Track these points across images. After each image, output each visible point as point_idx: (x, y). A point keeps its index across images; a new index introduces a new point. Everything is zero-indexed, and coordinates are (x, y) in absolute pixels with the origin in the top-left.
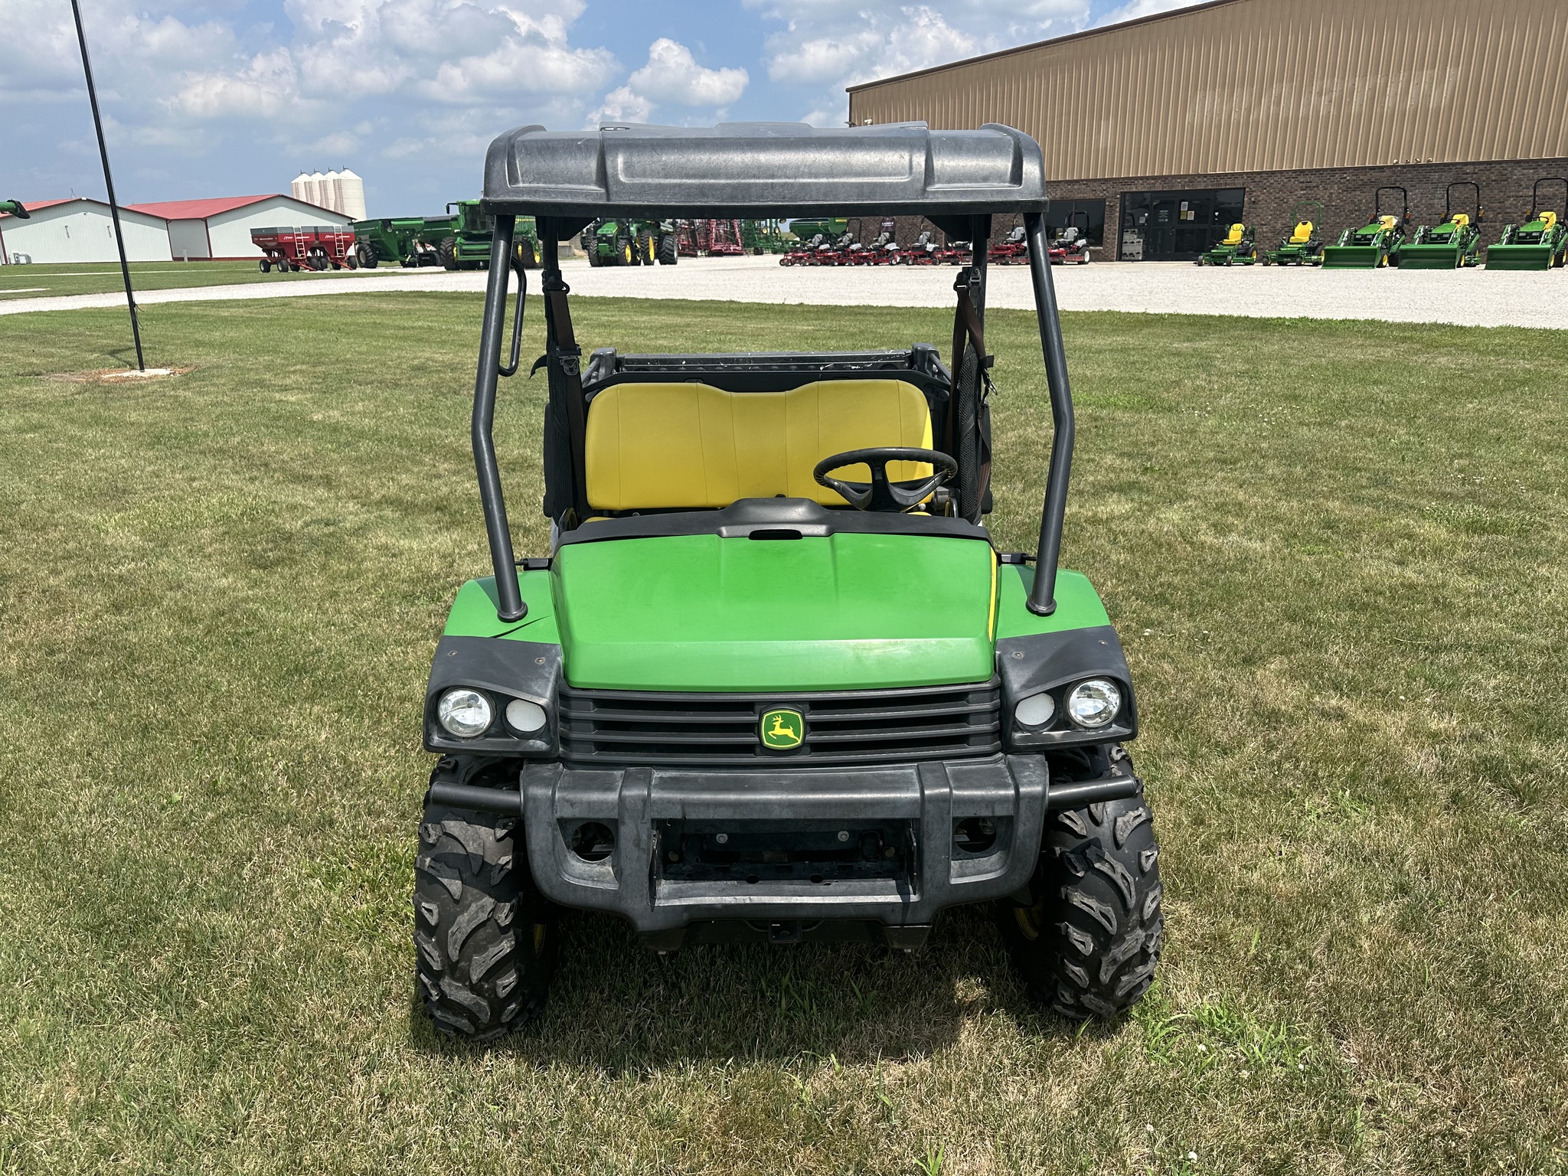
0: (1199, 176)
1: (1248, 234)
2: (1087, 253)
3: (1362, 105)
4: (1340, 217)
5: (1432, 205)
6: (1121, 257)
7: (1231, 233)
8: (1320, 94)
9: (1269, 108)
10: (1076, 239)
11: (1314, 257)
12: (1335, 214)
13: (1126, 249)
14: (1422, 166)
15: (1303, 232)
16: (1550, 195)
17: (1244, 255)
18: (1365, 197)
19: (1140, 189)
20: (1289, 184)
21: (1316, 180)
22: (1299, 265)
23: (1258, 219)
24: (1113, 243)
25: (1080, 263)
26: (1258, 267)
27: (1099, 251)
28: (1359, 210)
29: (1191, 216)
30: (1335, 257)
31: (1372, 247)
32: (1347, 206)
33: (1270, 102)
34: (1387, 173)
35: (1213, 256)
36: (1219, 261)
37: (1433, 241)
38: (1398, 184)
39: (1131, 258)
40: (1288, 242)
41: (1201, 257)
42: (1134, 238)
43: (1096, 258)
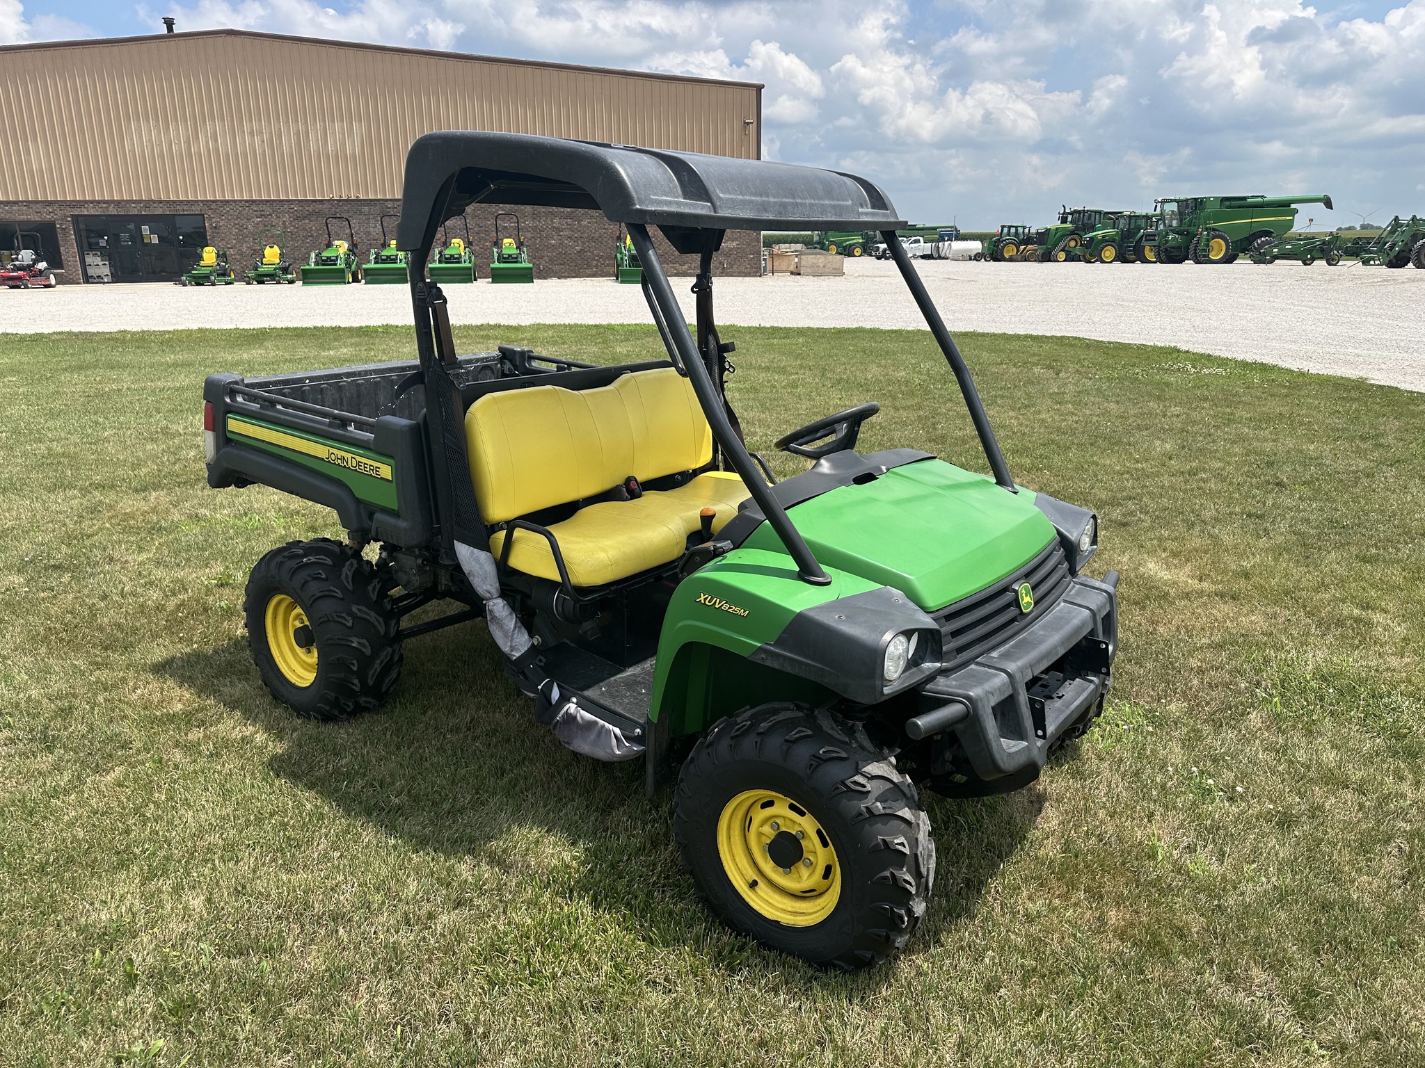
0: (154, 202)
1: (221, 256)
2: (52, 276)
3: (291, 147)
4: (297, 241)
5: (369, 232)
6: (88, 279)
7: (205, 255)
8: (252, 134)
9: (207, 142)
10: (35, 262)
11: (290, 276)
12: (293, 239)
13: (90, 272)
14: (353, 200)
15: (272, 255)
16: (452, 227)
17: (224, 275)
18: (314, 225)
19: (93, 212)
20: (244, 212)
21: (268, 210)
22: (279, 283)
23: (224, 242)
24: (75, 266)
25: (46, 286)
26: (239, 286)
27: (62, 274)
28: (312, 236)
29: (155, 240)
30: (309, 275)
31: (338, 266)
32: (301, 233)
33: (207, 137)
34: (326, 205)
35: (194, 277)
36: (200, 281)
37: (384, 261)
38: (338, 215)
39: (99, 280)
40: (262, 264)
41: (183, 278)
42: (98, 260)
43: (61, 281)
